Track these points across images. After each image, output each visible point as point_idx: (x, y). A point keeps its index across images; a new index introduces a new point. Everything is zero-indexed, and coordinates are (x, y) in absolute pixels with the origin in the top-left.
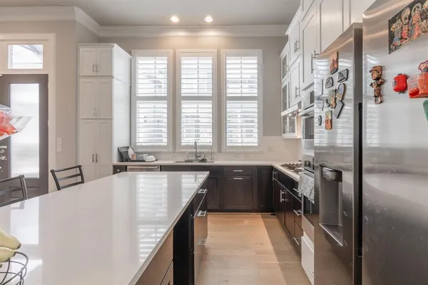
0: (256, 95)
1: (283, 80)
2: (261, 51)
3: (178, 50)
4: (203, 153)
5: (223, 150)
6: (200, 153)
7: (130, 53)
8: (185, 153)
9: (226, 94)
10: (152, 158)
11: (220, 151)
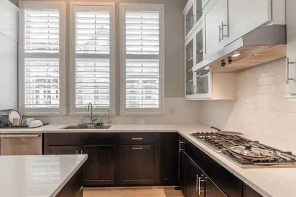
0: (158, 53)
1: (186, 37)
2: (163, 5)
3: (71, 3)
4: (99, 116)
5: (121, 113)
6: (96, 116)
7: (17, 5)
8: (79, 116)
9: (125, 52)
10: (39, 122)
11: (118, 113)
